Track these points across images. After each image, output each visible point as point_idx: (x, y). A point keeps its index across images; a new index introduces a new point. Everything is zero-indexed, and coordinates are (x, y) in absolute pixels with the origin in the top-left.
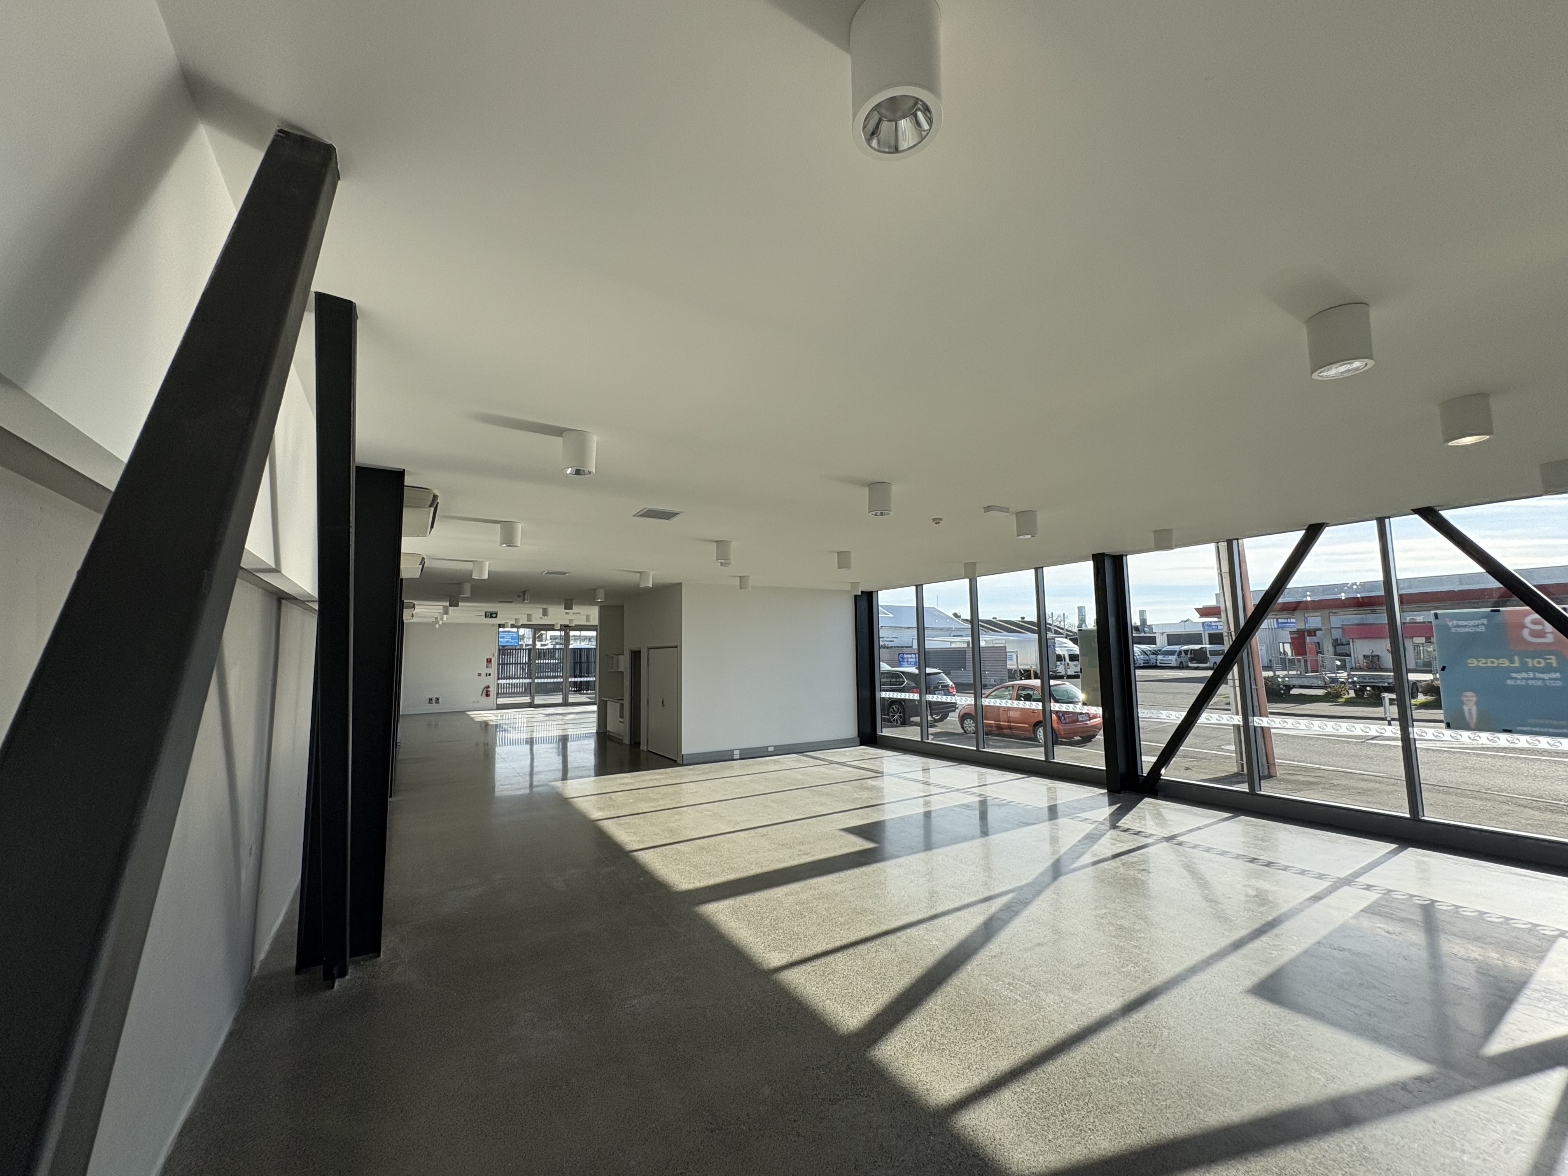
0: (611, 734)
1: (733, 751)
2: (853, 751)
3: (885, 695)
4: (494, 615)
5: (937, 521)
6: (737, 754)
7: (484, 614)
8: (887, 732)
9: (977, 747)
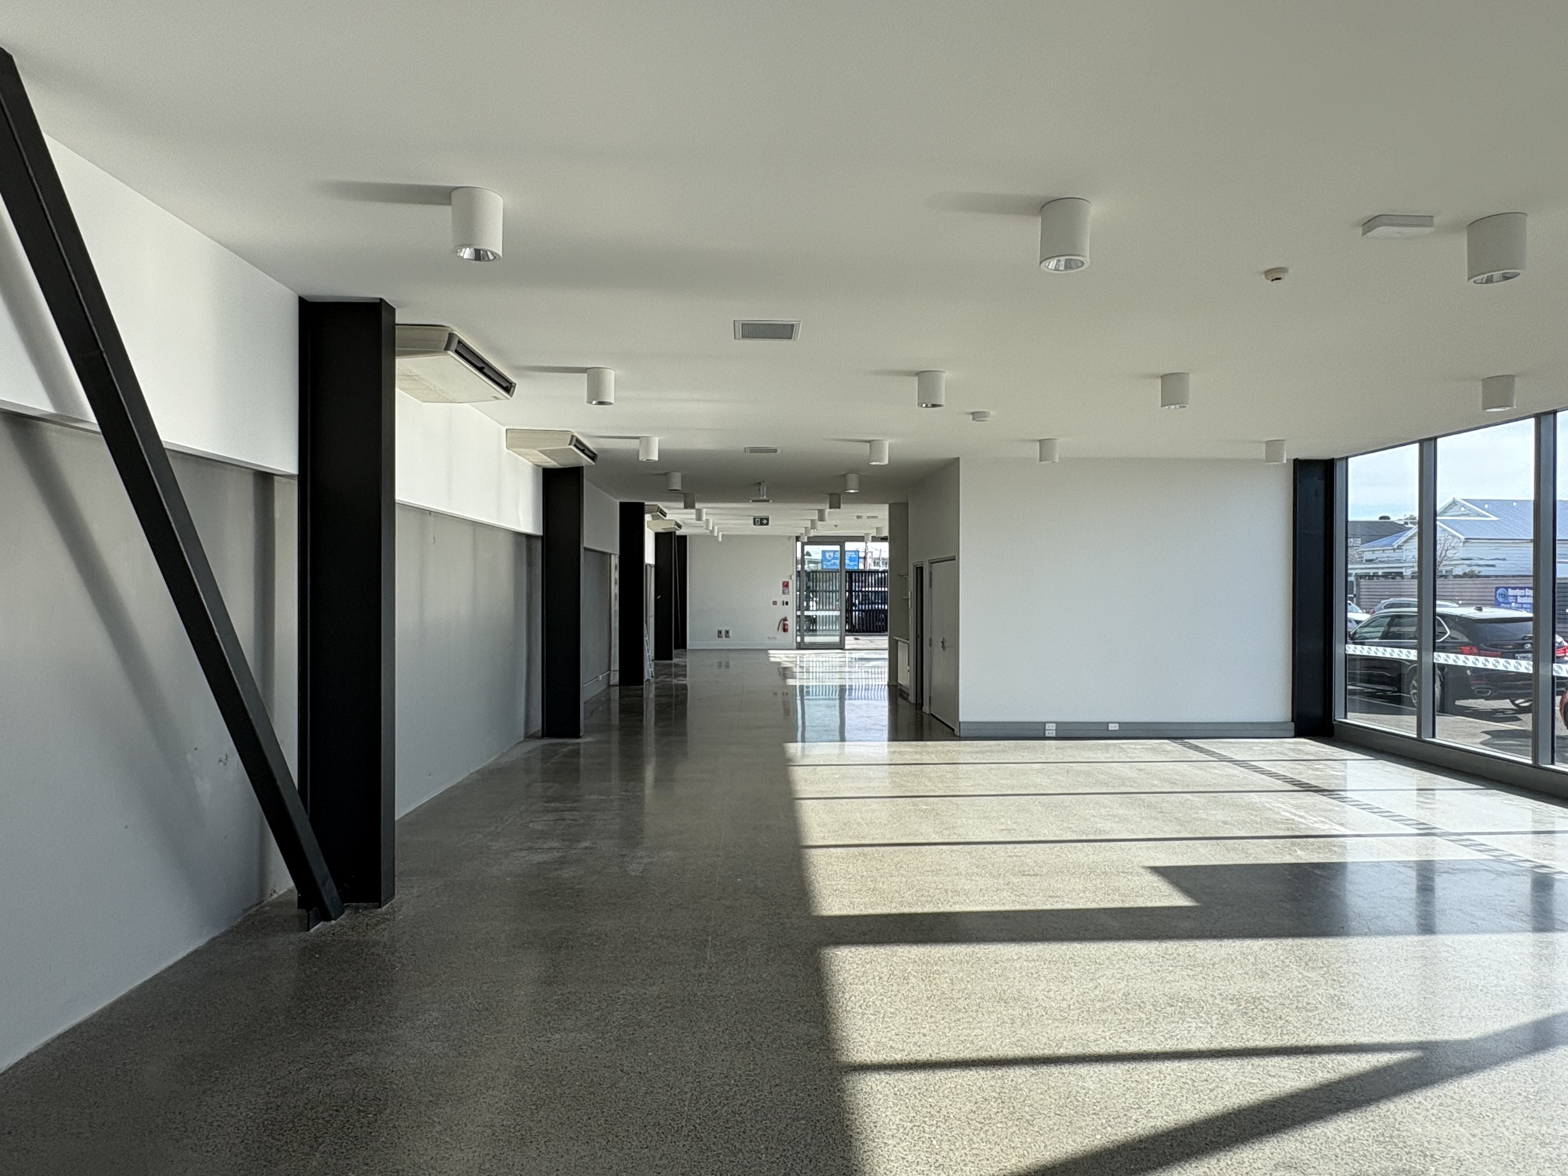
0: (903, 689)
1: (1044, 723)
2: (1272, 744)
3: (1352, 649)
4: (765, 522)
5: (1275, 275)
6: (1051, 730)
7: (752, 521)
8: (1355, 719)
9: (1535, 758)
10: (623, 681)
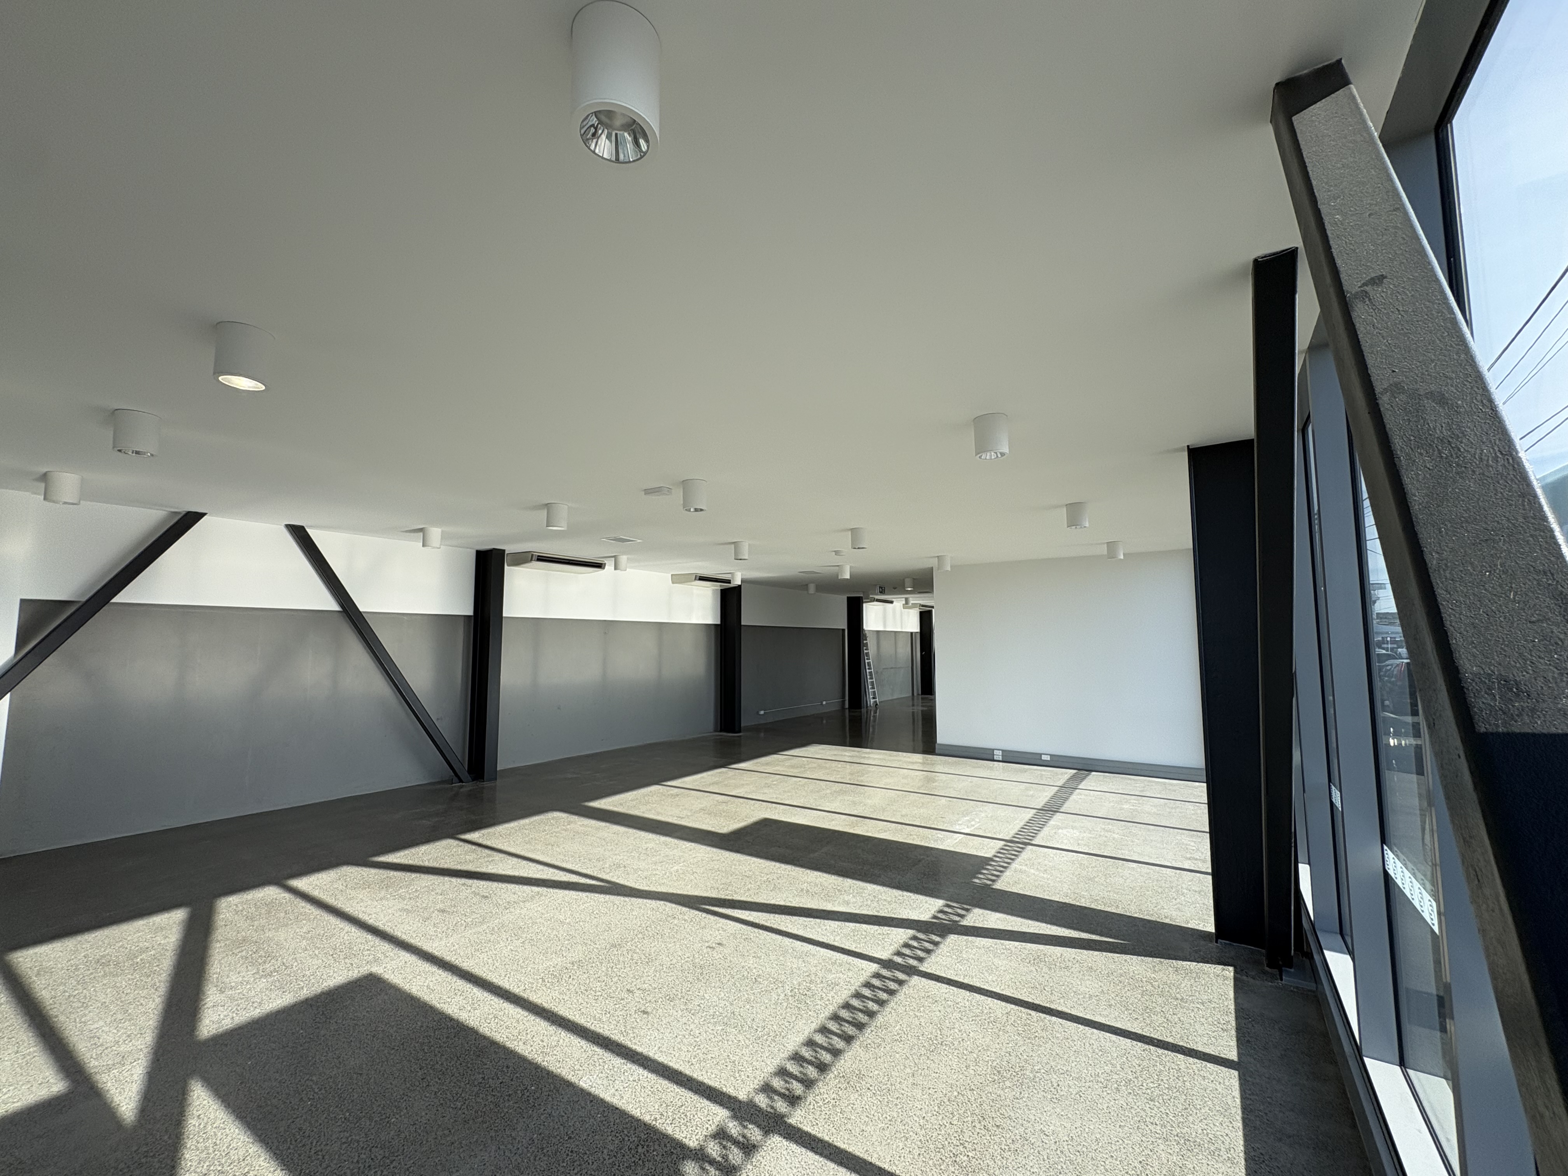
1: (993, 750)
6: (998, 755)
10: (851, 706)
